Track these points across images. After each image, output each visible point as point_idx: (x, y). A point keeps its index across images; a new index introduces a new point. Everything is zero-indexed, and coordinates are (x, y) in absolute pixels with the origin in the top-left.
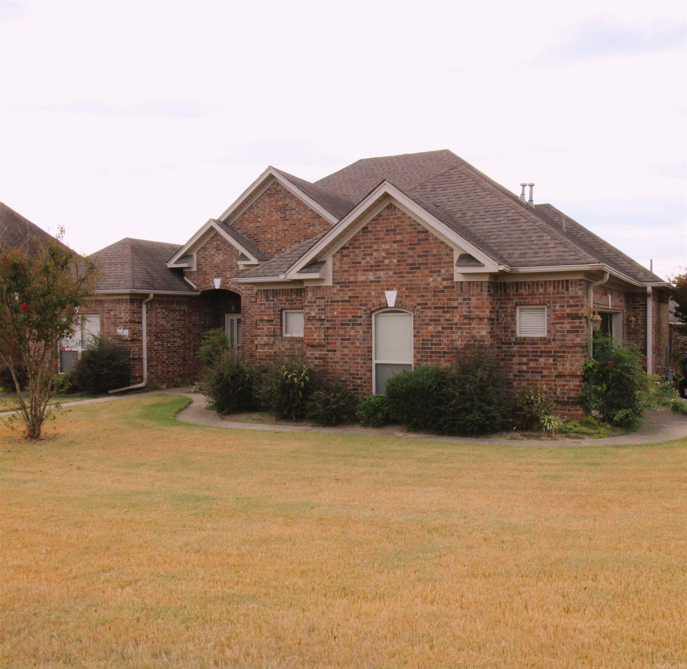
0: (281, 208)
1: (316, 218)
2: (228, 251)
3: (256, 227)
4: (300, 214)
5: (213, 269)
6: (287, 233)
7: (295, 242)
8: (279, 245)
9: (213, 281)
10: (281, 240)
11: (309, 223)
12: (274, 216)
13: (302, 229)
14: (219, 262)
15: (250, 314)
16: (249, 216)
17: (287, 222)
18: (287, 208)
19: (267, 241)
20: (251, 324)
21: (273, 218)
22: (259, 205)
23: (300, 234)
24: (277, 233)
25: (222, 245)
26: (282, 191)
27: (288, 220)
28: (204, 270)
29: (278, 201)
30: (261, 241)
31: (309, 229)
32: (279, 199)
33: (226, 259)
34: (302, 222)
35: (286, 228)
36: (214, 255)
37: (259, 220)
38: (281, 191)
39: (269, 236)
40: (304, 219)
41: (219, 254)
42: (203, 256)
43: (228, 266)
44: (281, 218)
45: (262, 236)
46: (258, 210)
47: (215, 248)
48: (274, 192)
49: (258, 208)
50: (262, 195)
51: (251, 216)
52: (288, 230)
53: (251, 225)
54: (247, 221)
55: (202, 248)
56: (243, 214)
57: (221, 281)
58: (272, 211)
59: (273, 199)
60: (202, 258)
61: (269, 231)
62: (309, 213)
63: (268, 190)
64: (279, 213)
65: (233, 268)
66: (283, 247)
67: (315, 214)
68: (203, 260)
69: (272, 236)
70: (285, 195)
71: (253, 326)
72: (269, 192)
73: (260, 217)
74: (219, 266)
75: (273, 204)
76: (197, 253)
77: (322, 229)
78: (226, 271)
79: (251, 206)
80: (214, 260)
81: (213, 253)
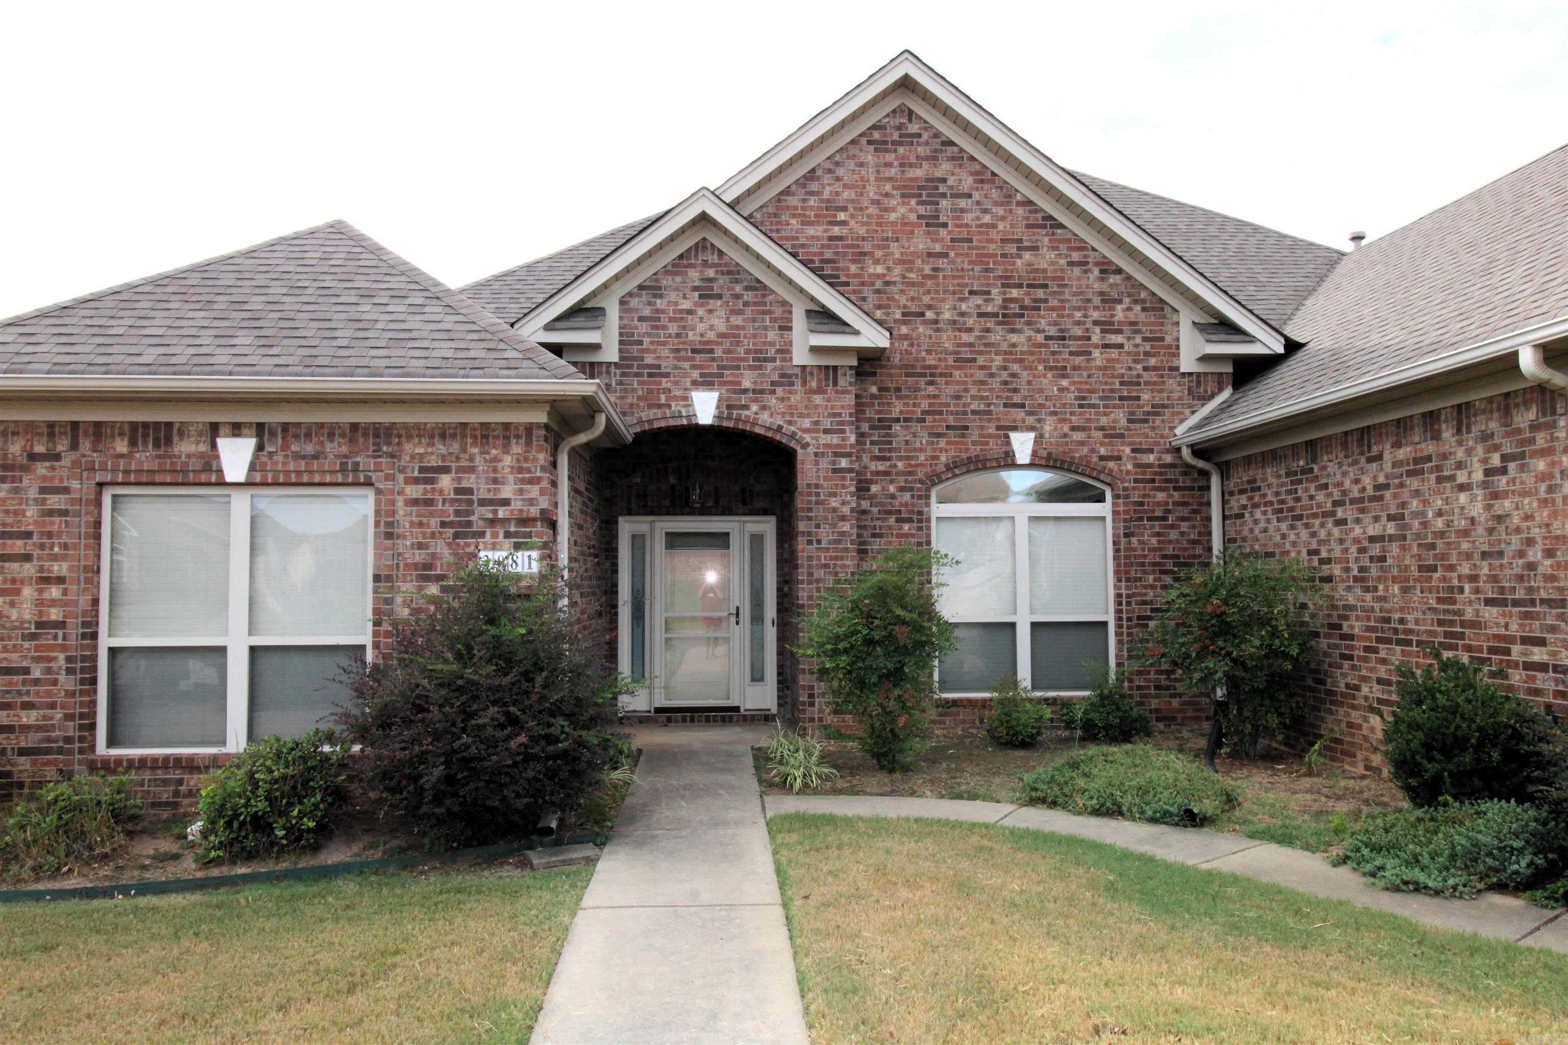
0: (919, 188)
1: (1044, 226)
2: (746, 304)
3: (831, 239)
4: (985, 211)
5: (685, 359)
6: (942, 263)
7: (971, 293)
8: (913, 299)
9: (686, 399)
10: (921, 285)
11: (1020, 241)
12: (893, 210)
13: (996, 255)
14: (711, 335)
15: (834, 510)
16: (804, 201)
17: (943, 233)
18: (942, 189)
19: (873, 284)
20: (836, 542)
21: (893, 217)
22: (840, 172)
23: (987, 270)
24: (906, 262)
25: (722, 280)
26: (925, 136)
27: (945, 225)
28: (649, 360)
29: (911, 165)
30: (847, 284)
31: (1019, 256)
32: (913, 160)
33: (738, 327)
34: (993, 235)
35: (938, 248)
36: (690, 312)
37: (842, 216)
38: (919, 136)
39: (879, 269)
40: (1001, 226)
41: (710, 311)
42: (647, 312)
43: (747, 352)
44: (920, 217)
45: (853, 269)
46: (838, 186)
47: (695, 289)
48: (896, 137)
49: (838, 179)
50: (853, 142)
51: (812, 203)
52: (946, 255)
53: (811, 231)
54: (794, 216)
55: (641, 287)
56: (781, 193)
57: (720, 400)
58: (887, 195)
59: (890, 157)
60: (642, 319)
61: (879, 254)
62: (1020, 211)
63: (874, 127)
64: (913, 202)
65: (765, 360)
66: (930, 307)
67: (1039, 215)
68: (644, 327)
69: (889, 269)
70: (936, 151)
71: (847, 550)
72: (876, 135)
73: (844, 209)
74: (711, 351)
75: (893, 172)
76: (622, 303)
77: (1063, 262)
78: (738, 368)
79: (813, 171)
80: (693, 328)
81: (686, 305)
